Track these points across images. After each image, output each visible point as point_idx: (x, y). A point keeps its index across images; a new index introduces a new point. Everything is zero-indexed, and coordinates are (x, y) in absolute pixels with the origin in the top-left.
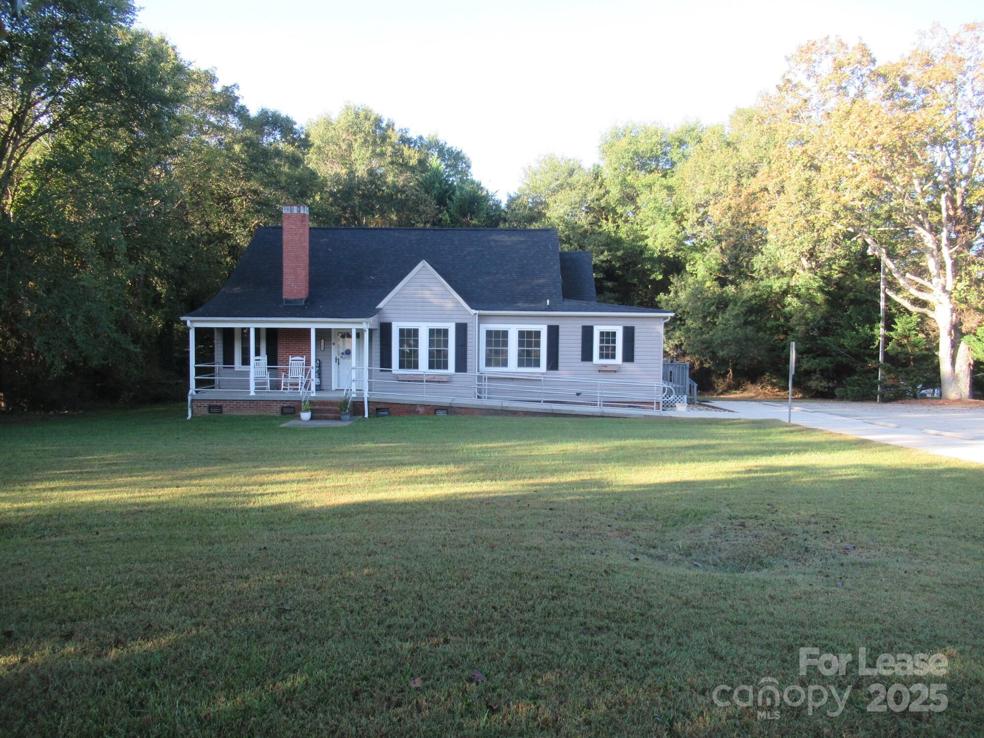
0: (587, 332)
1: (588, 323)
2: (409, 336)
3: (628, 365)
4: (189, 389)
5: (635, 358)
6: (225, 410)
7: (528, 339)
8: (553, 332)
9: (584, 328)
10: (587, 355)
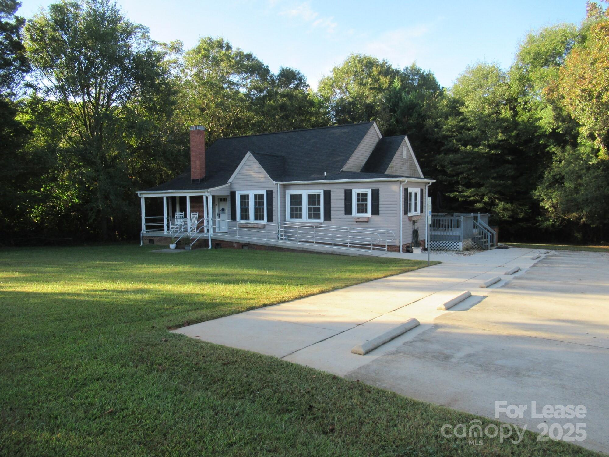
0: (348, 194)
1: (348, 187)
2: (245, 199)
3: (375, 217)
4: (141, 230)
5: (380, 212)
6: (155, 242)
7: (313, 199)
8: (327, 194)
9: (346, 191)
10: (348, 211)
